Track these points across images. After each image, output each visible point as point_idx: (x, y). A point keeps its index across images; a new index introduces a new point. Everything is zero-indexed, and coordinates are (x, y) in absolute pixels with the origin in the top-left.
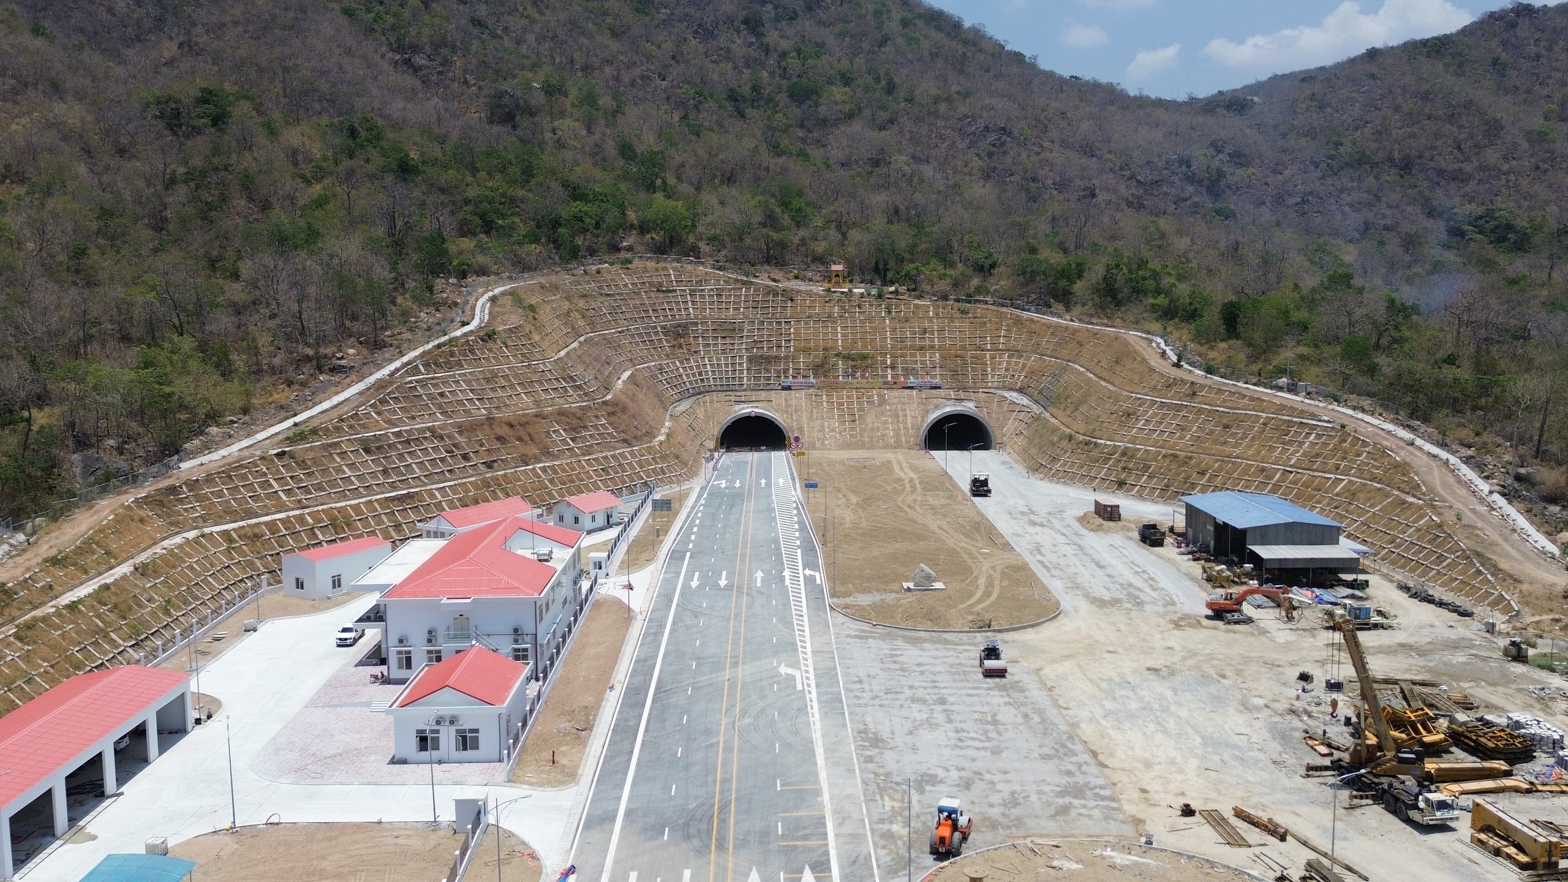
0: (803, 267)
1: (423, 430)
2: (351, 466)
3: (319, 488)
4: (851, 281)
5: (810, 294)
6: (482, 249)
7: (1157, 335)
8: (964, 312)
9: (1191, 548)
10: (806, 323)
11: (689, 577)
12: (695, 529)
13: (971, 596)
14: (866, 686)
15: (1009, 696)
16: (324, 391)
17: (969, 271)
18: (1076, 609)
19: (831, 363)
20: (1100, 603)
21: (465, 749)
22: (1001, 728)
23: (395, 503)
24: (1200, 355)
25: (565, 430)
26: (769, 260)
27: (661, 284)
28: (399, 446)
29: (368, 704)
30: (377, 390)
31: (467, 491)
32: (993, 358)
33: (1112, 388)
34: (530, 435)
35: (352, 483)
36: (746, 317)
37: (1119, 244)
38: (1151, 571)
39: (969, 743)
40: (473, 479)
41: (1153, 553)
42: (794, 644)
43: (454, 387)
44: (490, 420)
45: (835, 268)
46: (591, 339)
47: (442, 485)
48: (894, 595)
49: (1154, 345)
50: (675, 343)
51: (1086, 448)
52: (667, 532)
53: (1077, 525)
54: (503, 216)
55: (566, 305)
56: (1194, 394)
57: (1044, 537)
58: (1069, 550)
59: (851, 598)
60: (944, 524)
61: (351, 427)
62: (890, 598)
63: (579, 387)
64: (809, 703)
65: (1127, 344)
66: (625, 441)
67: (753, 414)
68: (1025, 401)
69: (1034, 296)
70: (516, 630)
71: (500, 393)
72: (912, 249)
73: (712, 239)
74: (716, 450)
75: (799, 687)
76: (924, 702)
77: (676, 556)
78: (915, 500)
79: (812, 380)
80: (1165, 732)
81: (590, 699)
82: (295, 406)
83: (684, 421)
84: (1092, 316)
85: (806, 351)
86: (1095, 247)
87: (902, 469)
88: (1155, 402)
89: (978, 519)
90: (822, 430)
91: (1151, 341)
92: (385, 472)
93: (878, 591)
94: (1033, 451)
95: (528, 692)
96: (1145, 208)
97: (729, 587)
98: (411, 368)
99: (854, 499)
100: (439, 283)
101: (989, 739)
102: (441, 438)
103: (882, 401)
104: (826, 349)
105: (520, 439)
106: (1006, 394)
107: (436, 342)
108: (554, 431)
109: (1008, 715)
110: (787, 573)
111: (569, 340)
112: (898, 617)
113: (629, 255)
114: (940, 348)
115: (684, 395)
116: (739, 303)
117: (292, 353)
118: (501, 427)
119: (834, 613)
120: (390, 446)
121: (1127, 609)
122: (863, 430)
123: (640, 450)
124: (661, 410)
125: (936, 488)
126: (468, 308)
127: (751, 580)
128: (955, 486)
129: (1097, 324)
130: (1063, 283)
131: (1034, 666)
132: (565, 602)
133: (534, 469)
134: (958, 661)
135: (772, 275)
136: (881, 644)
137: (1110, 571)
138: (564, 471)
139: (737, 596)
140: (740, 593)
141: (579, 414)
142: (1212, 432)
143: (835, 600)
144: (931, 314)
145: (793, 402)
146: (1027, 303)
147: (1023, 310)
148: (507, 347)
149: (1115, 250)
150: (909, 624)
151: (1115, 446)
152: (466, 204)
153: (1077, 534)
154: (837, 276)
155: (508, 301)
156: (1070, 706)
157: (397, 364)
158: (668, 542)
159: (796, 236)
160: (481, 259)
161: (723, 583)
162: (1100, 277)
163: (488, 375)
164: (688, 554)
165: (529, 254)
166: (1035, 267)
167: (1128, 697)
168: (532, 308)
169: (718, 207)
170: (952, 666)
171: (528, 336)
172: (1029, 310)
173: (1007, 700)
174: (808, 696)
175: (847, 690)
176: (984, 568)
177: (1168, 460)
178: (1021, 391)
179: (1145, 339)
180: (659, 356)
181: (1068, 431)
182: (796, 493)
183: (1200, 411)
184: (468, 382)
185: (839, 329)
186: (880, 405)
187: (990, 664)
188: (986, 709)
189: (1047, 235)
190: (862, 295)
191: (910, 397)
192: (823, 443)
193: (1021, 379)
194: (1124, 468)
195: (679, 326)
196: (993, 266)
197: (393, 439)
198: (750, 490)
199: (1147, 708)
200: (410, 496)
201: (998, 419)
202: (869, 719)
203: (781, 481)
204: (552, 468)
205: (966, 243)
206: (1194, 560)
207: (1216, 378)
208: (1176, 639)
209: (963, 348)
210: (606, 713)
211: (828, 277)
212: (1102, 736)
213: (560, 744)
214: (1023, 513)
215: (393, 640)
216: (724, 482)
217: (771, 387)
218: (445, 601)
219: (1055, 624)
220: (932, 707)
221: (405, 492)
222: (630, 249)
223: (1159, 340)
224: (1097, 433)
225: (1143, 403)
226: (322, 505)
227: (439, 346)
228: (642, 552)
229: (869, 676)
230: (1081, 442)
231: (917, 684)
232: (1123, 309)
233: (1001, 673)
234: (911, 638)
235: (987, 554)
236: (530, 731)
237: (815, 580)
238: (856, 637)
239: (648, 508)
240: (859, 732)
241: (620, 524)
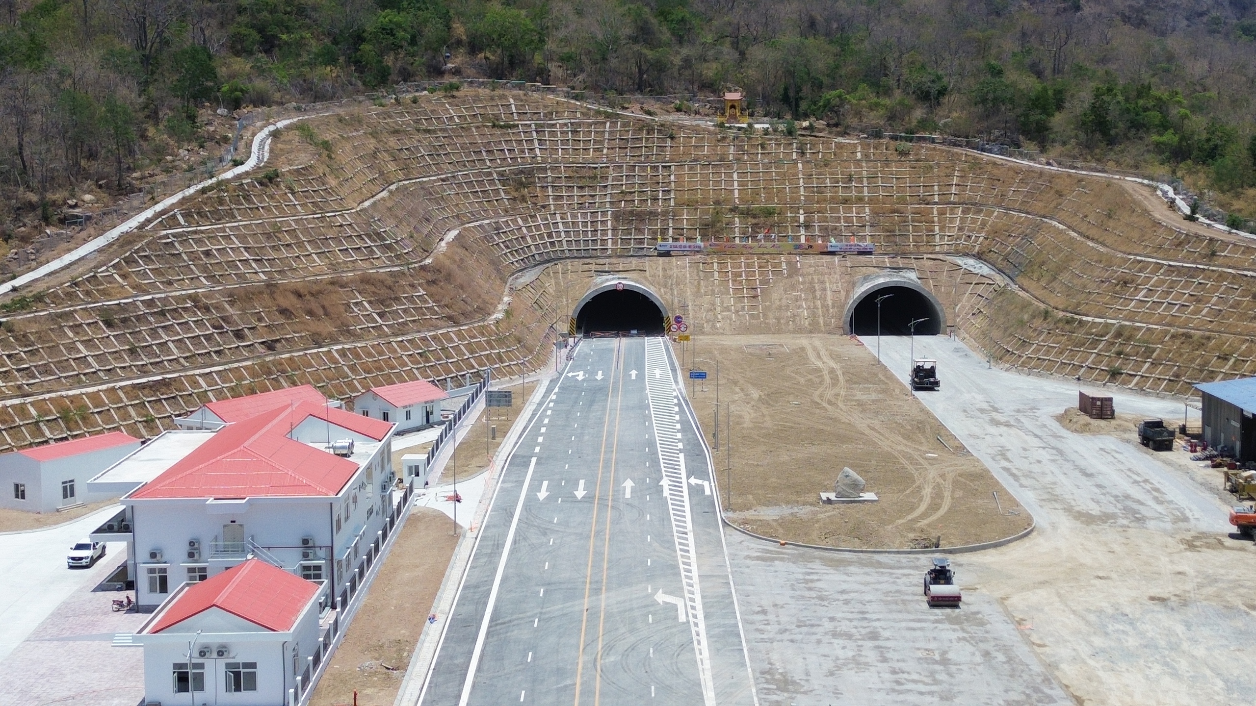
0: (687, 95)
1: (180, 299)
2: (88, 343)
3: (46, 370)
4: (751, 115)
5: (696, 130)
6: (261, 71)
7: (1163, 182)
8: (904, 153)
9: (1210, 451)
10: (691, 169)
11: (535, 487)
12: (543, 430)
13: (912, 509)
14: (771, 617)
15: (963, 630)
16: (53, 247)
17: (909, 101)
18: (1054, 526)
19: (725, 221)
20: (1086, 518)
21: (238, 689)
22: (953, 668)
23: (146, 391)
24: (1221, 206)
25: (370, 302)
26: (640, 87)
27: (497, 117)
28: (151, 319)
29: (110, 637)
30: (121, 246)
31: (241, 378)
32: (942, 213)
33: (1102, 249)
34: (323, 307)
35: (89, 365)
36: (611, 161)
37: (1112, 67)
38: (1156, 480)
39: (910, 686)
40: (249, 363)
41: (1158, 459)
42: (675, 567)
43: (224, 244)
44: (271, 287)
45: (729, 96)
46: (405, 188)
47: (208, 370)
48: (808, 508)
49: (1159, 193)
50: (516, 194)
51: (1067, 327)
52: (505, 434)
53: (1055, 426)
54: (288, 30)
55: (372, 143)
56: (1213, 254)
57: (1011, 439)
58: (1045, 455)
59: (752, 512)
60: (876, 423)
61: (88, 293)
62: (804, 511)
63: (389, 247)
64: (695, 638)
65: (1122, 192)
66: (450, 318)
67: (620, 287)
68: (985, 270)
69: (997, 133)
70: (305, 542)
71: (284, 253)
72: (833, 72)
73: (565, 59)
74: (570, 334)
75: (682, 618)
76: (849, 636)
77: (518, 462)
78: (837, 395)
79: (699, 242)
80: (1175, 674)
81: (403, 633)
82: (13, 266)
83: (529, 297)
84: (1075, 157)
85: (691, 204)
86: (1080, 71)
87: (819, 357)
88: (1160, 266)
89: (922, 417)
90: (712, 308)
91: (1155, 189)
92: (132, 351)
93: (787, 503)
94: (996, 334)
95: (321, 622)
96: (1146, 25)
97: (589, 499)
98: (168, 219)
99: (755, 394)
100: (204, 114)
101: (936, 682)
102: (207, 309)
103: (793, 270)
104: (717, 203)
105: (310, 313)
106: (960, 261)
107: (200, 186)
108: (356, 304)
109: (961, 653)
110: (665, 482)
111: (378, 189)
112: (815, 535)
113: (455, 80)
114: (871, 201)
115: (529, 263)
116: (601, 142)
117: (9, 198)
118: (285, 297)
119: (729, 530)
120: (138, 318)
121: (1122, 526)
122: (767, 309)
123: (470, 330)
124: (498, 282)
125: (867, 380)
126: (241, 145)
127: (618, 491)
128: (891, 377)
129: (1082, 169)
130: (1036, 116)
131: (997, 594)
132: (370, 512)
133: (329, 351)
134: (895, 588)
135: (646, 107)
136: (792, 567)
137: (1100, 480)
138: (369, 355)
139: (599, 509)
140: (603, 505)
141: (389, 281)
142: (1237, 304)
143: (730, 514)
144: (859, 156)
145: (675, 272)
146: (988, 141)
147: (983, 150)
148: (293, 193)
149: (1106, 72)
150: (830, 543)
151: (1107, 325)
152: (239, 13)
153: (1056, 436)
154: (733, 107)
155: (295, 137)
156: (1047, 643)
157: (149, 213)
158: (507, 446)
159: (676, 57)
160: (260, 84)
161: (580, 493)
162: (1086, 105)
163: (269, 229)
164: (534, 460)
165: (323, 79)
166: (999, 93)
167: (1123, 632)
168: (326, 145)
169: (572, 17)
170: (887, 593)
171: (322, 180)
172: (990, 151)
173: (961, 634)
174: (694, 630)
175: (746, 622)
176: (931, 476)
177: (1178, 342)
178: (979, 256)
179: (1148, 186)
180: (496, 212)
181: (1042, 306)
182: (679, 386)
183: (1222, 276)
184: (242, 238)
185: (735, 176)
186: (790, 276)
187: (939, 589)
188: (932, 645)
189: (1014, 55)
190: (766, 132)
191: (830, 266)
192: (714, 326)
193: (979, 241)
194: (1119, 354)
195: (522, 172)
196: (942, 92)
197: (143, 310)
198: (616, 383)
199: (1150, 645)
200: (165, 383)
201: (949, 293)
202: (775, 657)
203: (658, 372)
204: (353, 351)
205: (905, 62)
206: (1214, 466)
207: (1242, 234)
208: (1189, 562)
209: (902, 200)
210: (424, 649)
211: (720, 108)
212: (1090, 679)
213: (364, 686)
214: (982, 411)
215: (143, 554)
216: (581, 373)
217: (644, 252)
218: (211, 501)
219: (1026, 542)
220: (860, 643)
221: (159, 378)
222: (457, 72)
223: (1166, 187)
224: (1082, 308)
225: (1144, 267)
226: (49, 392)
227: (204, 191)
228: (472, 457)
229: (775, 605)
230: (1060, 320)
231: (839, 615)
232: (1117, 148)
233: (952, 602)
234: (832, 560)
235: (934, 459)
236: (324, 669)
237: (703, 491)
238: (758, 558)
239: (481, 404)
240: (762, 673)
241: (443, 423)
